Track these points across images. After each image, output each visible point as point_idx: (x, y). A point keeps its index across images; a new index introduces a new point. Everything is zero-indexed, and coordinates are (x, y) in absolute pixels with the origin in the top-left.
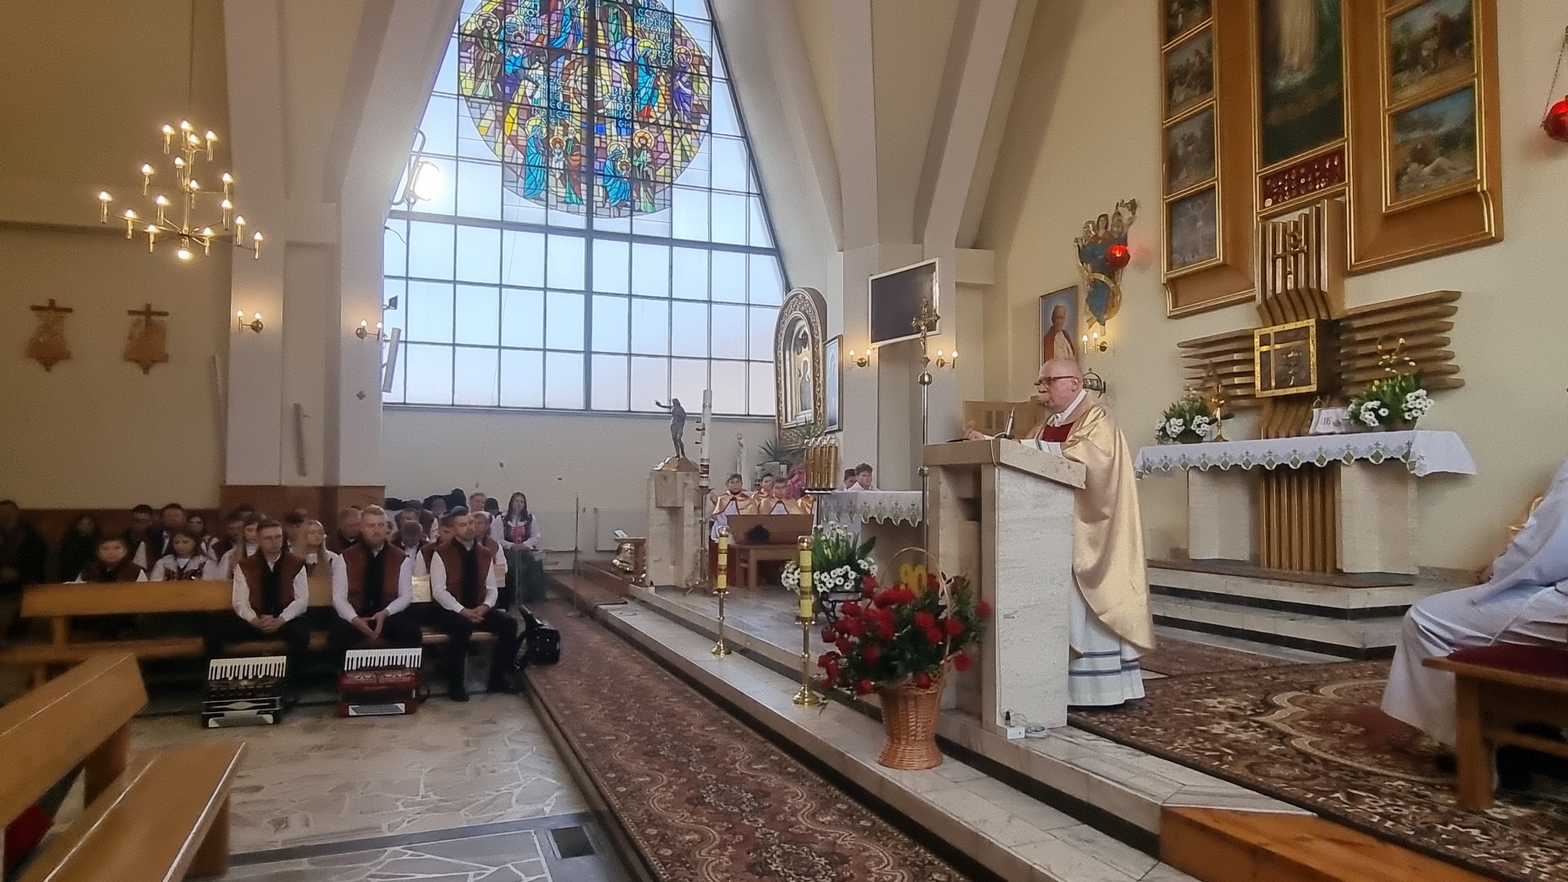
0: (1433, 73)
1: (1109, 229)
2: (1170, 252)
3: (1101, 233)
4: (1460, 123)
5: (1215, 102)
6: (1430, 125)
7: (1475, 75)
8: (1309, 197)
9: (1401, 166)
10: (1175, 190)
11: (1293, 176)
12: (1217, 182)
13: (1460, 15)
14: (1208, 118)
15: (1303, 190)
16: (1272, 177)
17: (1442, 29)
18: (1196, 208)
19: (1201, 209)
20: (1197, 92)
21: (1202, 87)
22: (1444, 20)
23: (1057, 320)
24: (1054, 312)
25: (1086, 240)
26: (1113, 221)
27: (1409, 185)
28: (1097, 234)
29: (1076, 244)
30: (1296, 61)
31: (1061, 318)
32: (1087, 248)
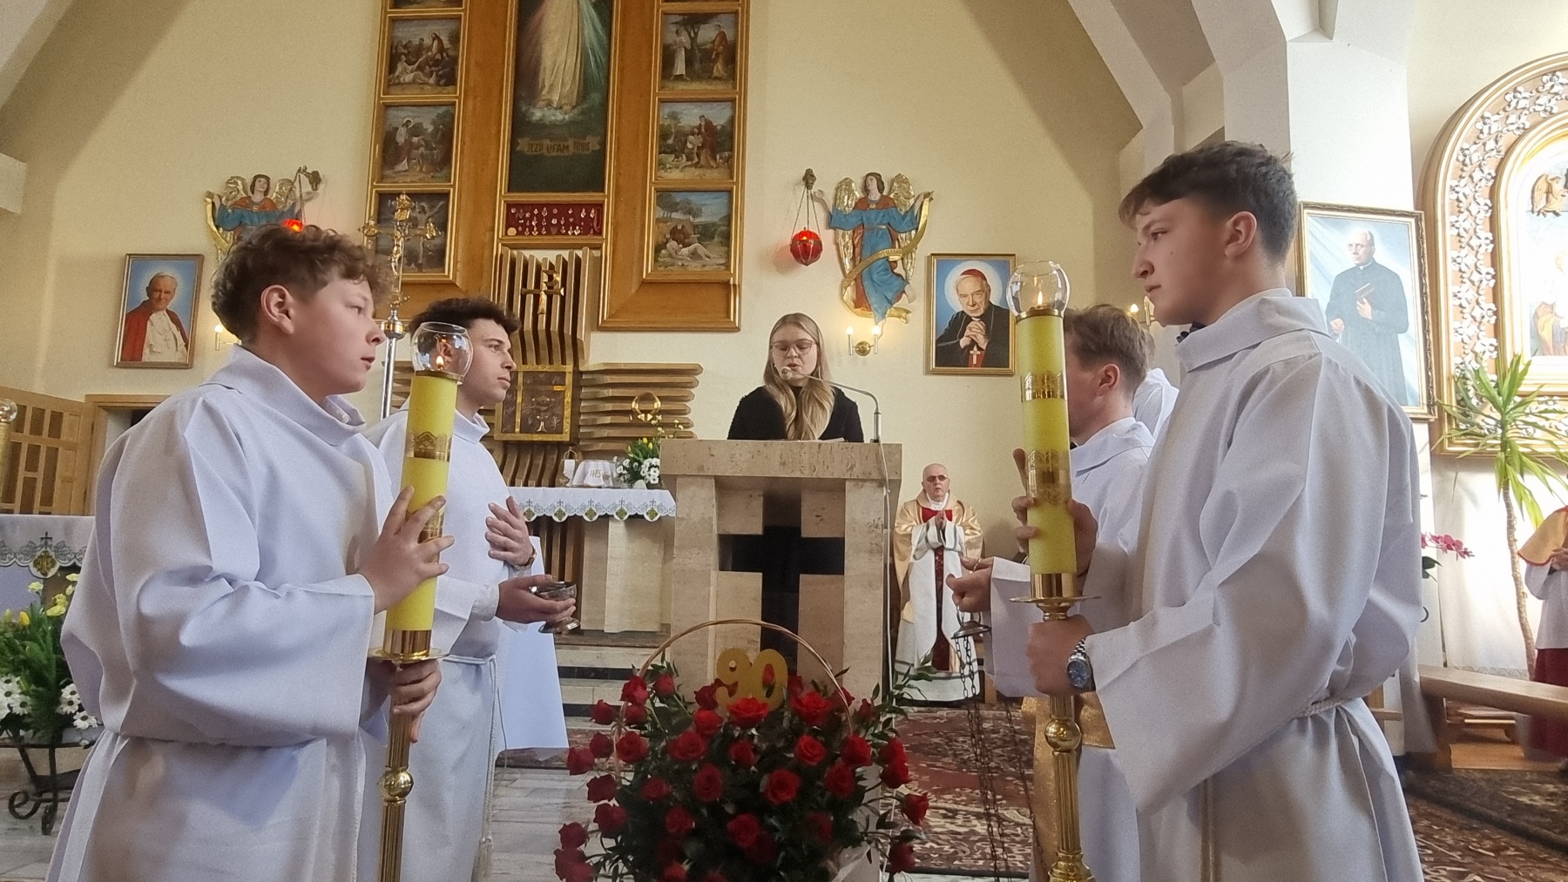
0: (696, 165)
1: (273, 196)
3: (258, 198)
4: (716, 219)
5: (457, 101)
6: (690, 212)
7: (734, 183)
8: (560, 240)
9: (661, 240)
10: (389, 180)
11: (545, 214)
12: (452, 190)
13: (722, 126)
14: (444, 115)
15: (554, 231)
16: (518, 206)
17: (706, 131)
18: (418, 210)
19: (425, 213)
20: (432, 81)
21: (439, 78)
22: (709, 124)
23: (155, 296)
24: (151, 282)
25: (227, 200)
26: (281, 188)
27: (668, 260)
28: (250, 197)
29: (209, 200)
30: (556, 98)
31: (166, 292)
32: (230, 211)
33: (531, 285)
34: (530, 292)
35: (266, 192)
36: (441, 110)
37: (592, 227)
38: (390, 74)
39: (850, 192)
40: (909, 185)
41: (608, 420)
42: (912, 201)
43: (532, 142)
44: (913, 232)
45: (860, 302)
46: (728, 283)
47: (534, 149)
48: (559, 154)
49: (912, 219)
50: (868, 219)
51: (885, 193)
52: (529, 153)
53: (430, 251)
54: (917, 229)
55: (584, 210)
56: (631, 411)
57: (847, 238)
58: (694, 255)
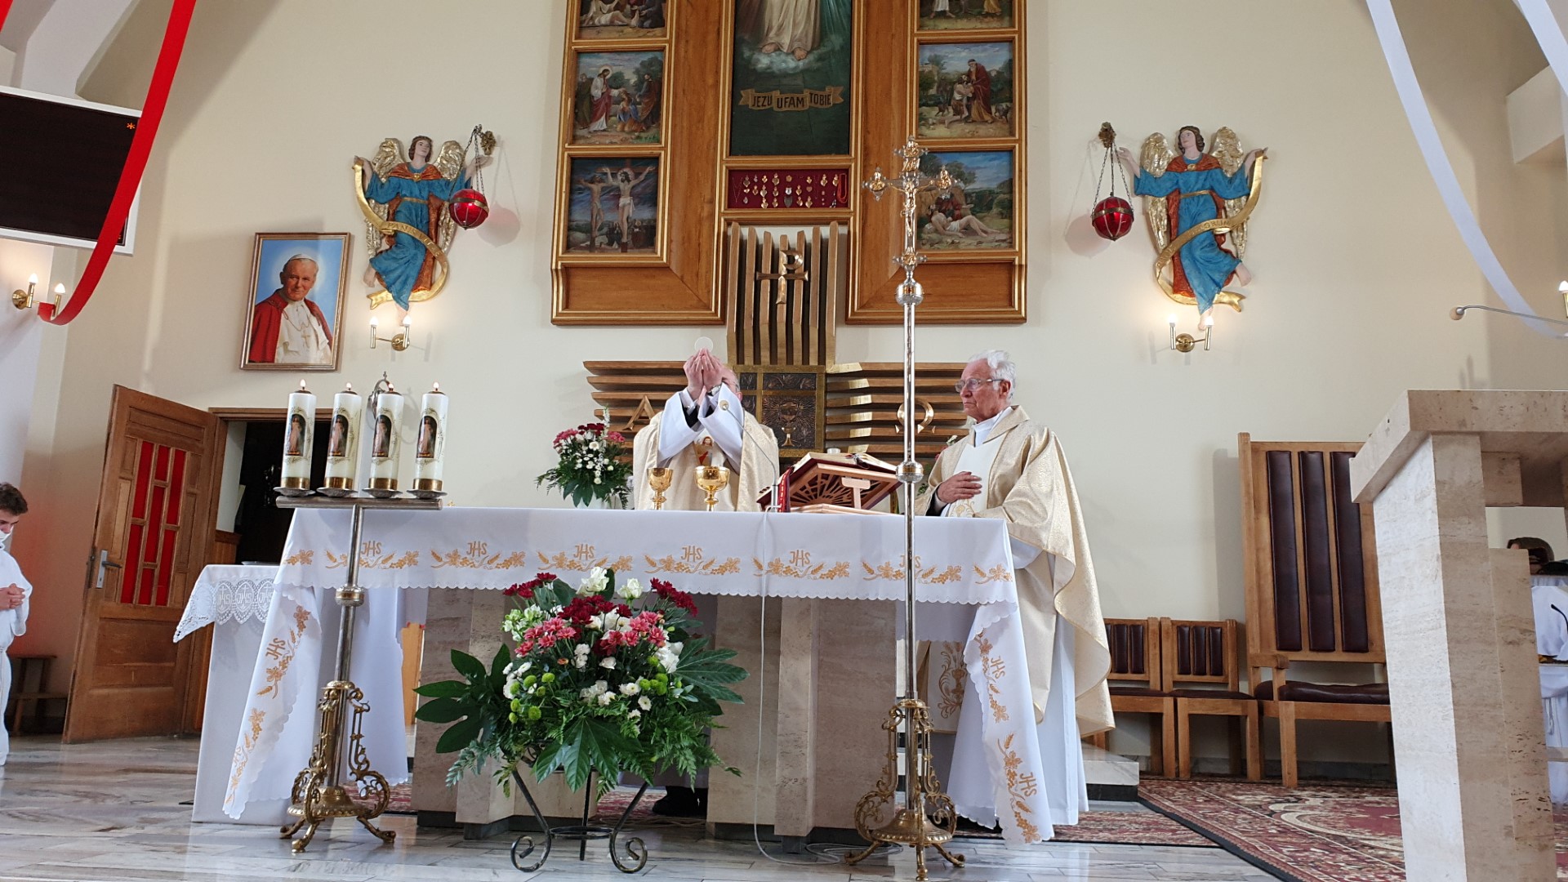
0: (966, 120)
1: (436, 161)
2: (570, 228)
3: (418, 163)
4: (994, 186)
5: (667, 45)
7: (1015, 141)
8: (797, 212)
9: (924, 211)
10: (582, 141)
11: (776, 181)
12: (663, 152)
13: (998, 72)
14: (651, 63)
15: (788, 202)
16: (742, 173)
17: (977, 78)
18: (620, 178)
19: (629, 181)
20: (634, 22)
21: (643, 18)
22: (980, 70)
23: (293, 282)
24: (286, 266)
25: (381, 167)
26: (446, 152)
27: (934, 236)
28: (409, 163)
29: (359, 168)
30: (786, 40)
31: (305, 279)
32: (384, 180)
33: (766, 268)
34: (765, 277)
35: (428, 158)
36: (646, 57)
37: (837, 197)
38: (582, 14)
39: (1162, 150)
40: (1237, 141)
41: (866, 432)
42: (1239, 162)
43: (758, 95)
44: (1244, 198)
45: (1180, 285)
46: (1011, 264)
47: (760, 104)
48: (792, 108)
49: (1242, 183)
50: (1185, 183)
51: (1205, 150)
52: (755, 108)
53: (636, 227)
54: (1249, 194)
55: (824, 178)
56: (899, 423)
57: (1160, 207)
58: (967, 230)
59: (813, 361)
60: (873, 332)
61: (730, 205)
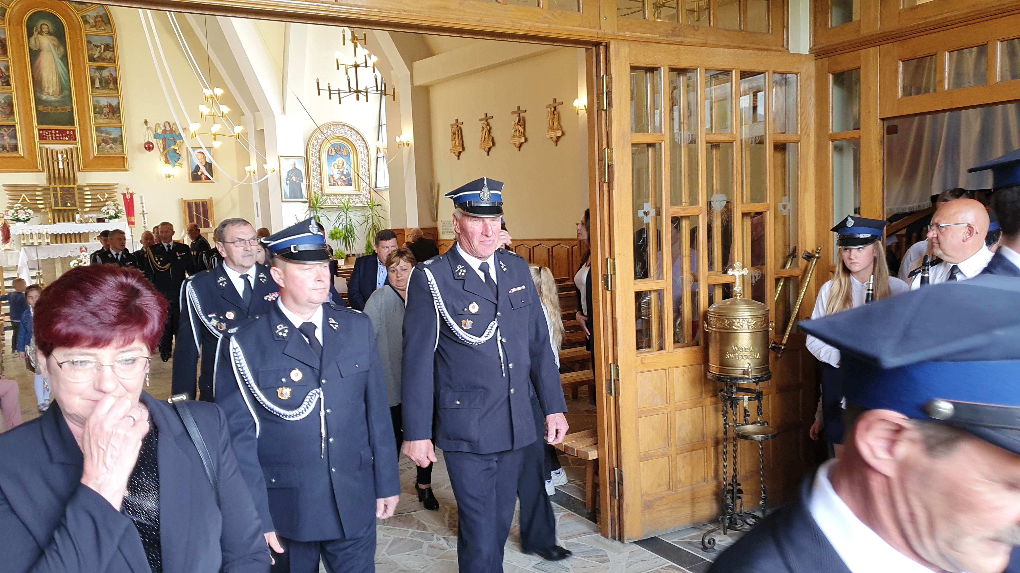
0: (108, 118)
4: (117, 136)
6: (108, 133)
7: (122, 126)
8: (61, 142)
9: (99, 142)
11: (53, 132)
15: (58, 138)
16: (42, 130)
17: (110, 107)
18: (3, 131)
19: (6, 132)
21: (3, 83)
22: (110, 105)
27: (102, 149)
30: (51, 91)
33: (55, 157)
34: (55, 159)
36: (6, 95)
37: (73, 137)
39: (160, 127)
41: (90, 201)
42: (179, 131)
43: (44, 107)
44: (181, 140)
45: (167, 161)
46: (124, 157)
47: (45, 109)
48: (55, 112)
49: (180, 137)
50: (166, 136)
51: (171, 128)
52: (44, 111)
55: (68, 132)
56: (98, 198)
57: (161, 141)
58: (111, 148)
59: (72, 183)
60: (87, 173)
61: (40, 139)
